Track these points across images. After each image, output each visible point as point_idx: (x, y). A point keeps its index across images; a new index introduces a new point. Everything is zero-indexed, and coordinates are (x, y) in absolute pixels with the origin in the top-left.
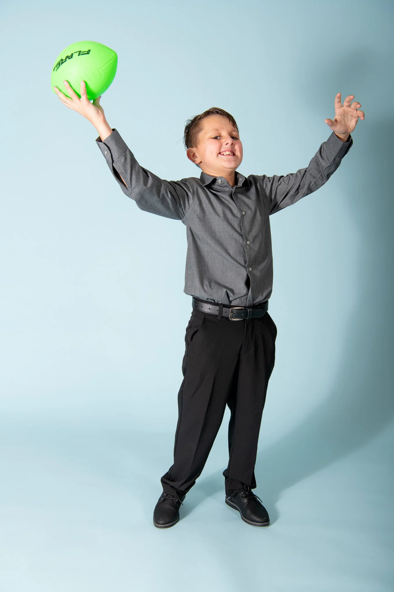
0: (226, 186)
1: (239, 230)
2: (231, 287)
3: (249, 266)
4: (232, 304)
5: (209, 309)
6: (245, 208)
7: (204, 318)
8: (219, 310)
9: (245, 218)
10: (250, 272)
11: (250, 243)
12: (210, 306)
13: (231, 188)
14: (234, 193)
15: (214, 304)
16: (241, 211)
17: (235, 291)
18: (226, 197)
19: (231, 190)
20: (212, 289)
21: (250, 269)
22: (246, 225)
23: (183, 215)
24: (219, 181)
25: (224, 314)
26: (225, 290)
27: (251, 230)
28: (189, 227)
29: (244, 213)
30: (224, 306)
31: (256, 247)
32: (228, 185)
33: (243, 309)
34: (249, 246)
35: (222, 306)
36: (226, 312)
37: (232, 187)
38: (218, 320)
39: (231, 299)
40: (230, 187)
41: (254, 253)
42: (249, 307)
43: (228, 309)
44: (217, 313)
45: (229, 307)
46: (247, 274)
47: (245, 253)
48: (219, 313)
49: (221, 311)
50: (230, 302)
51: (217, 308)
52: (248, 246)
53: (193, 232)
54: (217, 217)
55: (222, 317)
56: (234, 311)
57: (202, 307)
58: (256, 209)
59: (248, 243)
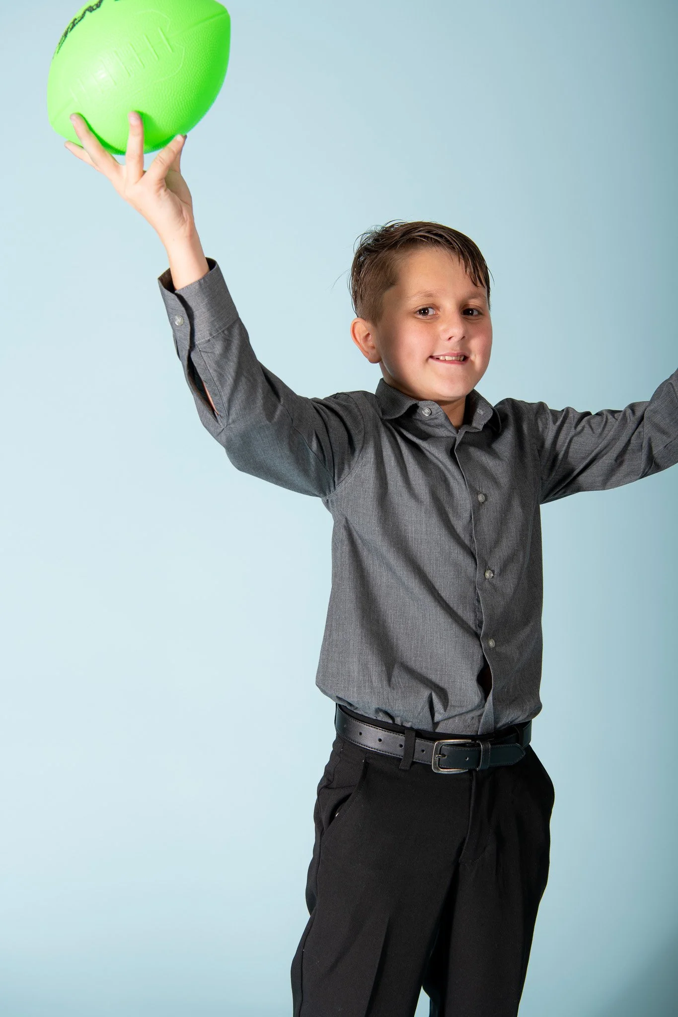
0: (442, 426)
1: (467, 542)
2: (441, 684)
3: (487, 636)
4: (438, 730)
5: (380, 740)
6: (485, 486)
7: (367, 765)
8: (405, 745)
9: (483, 511)
10: (489, 649)
11: (492, 575)
12: (380, 733)
13: (454, 431)
14: (461, 443)
15: (393, 727)
16: (474, 492)
17: (450, 697)
18: (437, 453)
19: (452, 435)
20: (394, 689)
21: (492, 643)
22: (486, 529)
23: (332, 489)
24: (426, 412)
25: (418, 757)
26: (425, 693)
27: (497, 542)
28: (344, 520)
29: (481, 498)
30: (420, 734)
31: (509, 585)
32: (447, 424)
33: (468, 743)
34: (490, 583)
35: (414, 734)
36: (423, 751)
37: (457, 429)
38: (400, 769)
39: (438, 717)
40: (450, 428)
41: (502, 603)
42: (484, 737)
43: (429, 743)
44: (399, 752)
45: (433, 736)
46: (484, 656)
47: (479, 601)
48: (405, 754)
49: (409, 749)
50: (436, 725)
51: (401, 739)
52: (486, 582)
53: (355, 534)
54: (412, 503)
55: (413, 763)
56: (446, 750)
57: (361, 734)
58: (512, 488)
59: (488, 575)
